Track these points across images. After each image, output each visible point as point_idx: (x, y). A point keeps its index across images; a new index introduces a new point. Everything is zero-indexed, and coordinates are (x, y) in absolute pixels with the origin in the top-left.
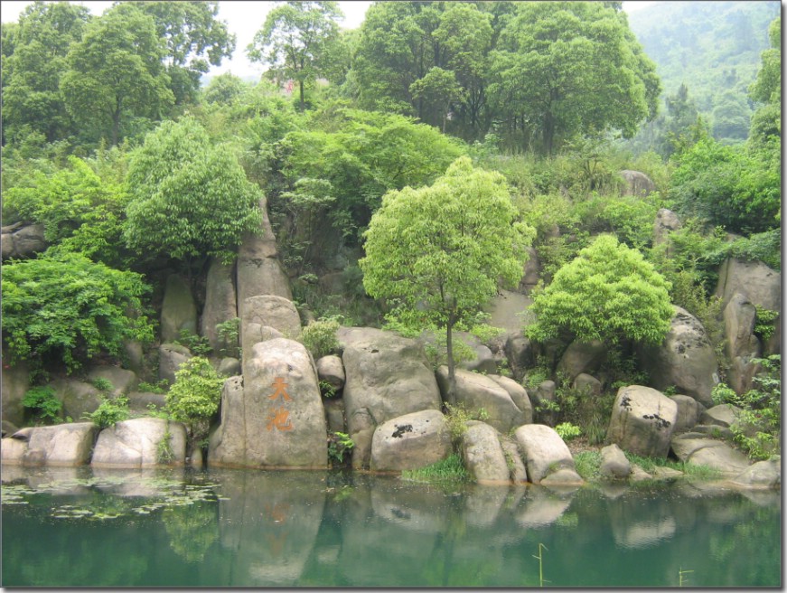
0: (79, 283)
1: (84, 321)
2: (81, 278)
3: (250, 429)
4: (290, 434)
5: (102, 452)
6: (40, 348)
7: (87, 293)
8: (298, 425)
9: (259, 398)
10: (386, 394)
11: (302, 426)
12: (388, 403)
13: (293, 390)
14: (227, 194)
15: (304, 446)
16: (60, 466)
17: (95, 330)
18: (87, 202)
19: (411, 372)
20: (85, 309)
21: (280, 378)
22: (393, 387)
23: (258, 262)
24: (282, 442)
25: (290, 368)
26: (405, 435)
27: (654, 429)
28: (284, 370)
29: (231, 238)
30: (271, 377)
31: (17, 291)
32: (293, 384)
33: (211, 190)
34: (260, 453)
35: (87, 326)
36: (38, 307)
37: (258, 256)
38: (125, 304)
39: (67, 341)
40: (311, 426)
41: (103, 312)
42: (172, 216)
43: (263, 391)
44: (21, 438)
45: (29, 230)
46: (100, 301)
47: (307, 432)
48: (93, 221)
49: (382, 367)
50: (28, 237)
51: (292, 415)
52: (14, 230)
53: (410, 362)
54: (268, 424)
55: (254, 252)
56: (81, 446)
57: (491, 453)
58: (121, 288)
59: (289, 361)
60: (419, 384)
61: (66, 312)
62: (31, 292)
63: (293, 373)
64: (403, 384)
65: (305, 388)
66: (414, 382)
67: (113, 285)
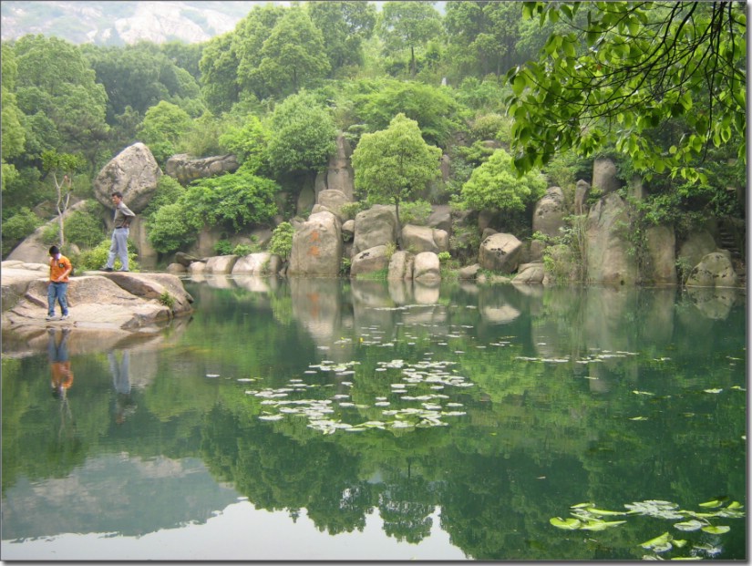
0: (239, 186)
1: (241, 206)
2: (242, 184)
3: (300, 256)
4: (319, 258)
5: (236, 267)
6: (222, 220)
7: (242, 192)
8: (323, 254)
9: (304, 241)
10: (366, 238)
11: (325, 255)
12: (367, 243)
13: (321, 237)
14: (316, 135)
15: (325, 264)
16: (218, 273)
17: (247, 210)
18: (255, 141)
19: (380, 227)
20: (242, 199)
21: (315, 231)
22: (369, 235)
23: (337, 171)
24: (315, 262)
25: (321, 226)
26: (365, 257)
27: (496, 255)
28: (317, 227)
29: (321, 159)
30: (311, 230)
31: (210, 192)
32: (322, 234)
33: (308, 133)
34: (305, 267)
35: (243, 208)
36: (221, 200)
37: (337, 167)
38: (265, 197)
39: (232, 216)
40: (329, 254)
41: (249, 201)
42: (287, 149)
43: (307, 237)
44: (204, 262)
45: (231, 158)
46: (248, 196)
47: (327, 257)
48: (256, 153)
49: (365, 224)
50: (229, 162)
51: (320, 249)
52: (224, 158)
53: (380, 222)
54: (308, 253)
55: (335, 165)
56: (229, 264)
57: (397, 265)
58: (261, 188)
59: (322, 223)
60: (383, 233)
61: (233, 202)
62: (218, 193)
63: (322, 229)
64: (375, 233)
65: (328, 236)
66: (381, 232)
67: (257, 188)
